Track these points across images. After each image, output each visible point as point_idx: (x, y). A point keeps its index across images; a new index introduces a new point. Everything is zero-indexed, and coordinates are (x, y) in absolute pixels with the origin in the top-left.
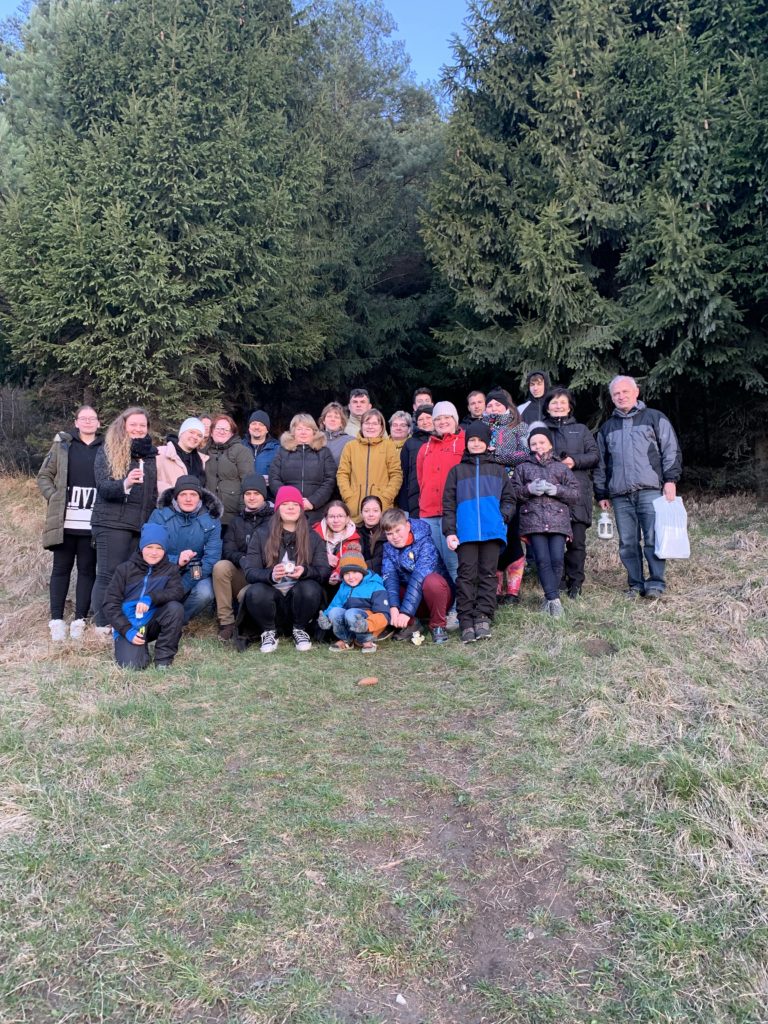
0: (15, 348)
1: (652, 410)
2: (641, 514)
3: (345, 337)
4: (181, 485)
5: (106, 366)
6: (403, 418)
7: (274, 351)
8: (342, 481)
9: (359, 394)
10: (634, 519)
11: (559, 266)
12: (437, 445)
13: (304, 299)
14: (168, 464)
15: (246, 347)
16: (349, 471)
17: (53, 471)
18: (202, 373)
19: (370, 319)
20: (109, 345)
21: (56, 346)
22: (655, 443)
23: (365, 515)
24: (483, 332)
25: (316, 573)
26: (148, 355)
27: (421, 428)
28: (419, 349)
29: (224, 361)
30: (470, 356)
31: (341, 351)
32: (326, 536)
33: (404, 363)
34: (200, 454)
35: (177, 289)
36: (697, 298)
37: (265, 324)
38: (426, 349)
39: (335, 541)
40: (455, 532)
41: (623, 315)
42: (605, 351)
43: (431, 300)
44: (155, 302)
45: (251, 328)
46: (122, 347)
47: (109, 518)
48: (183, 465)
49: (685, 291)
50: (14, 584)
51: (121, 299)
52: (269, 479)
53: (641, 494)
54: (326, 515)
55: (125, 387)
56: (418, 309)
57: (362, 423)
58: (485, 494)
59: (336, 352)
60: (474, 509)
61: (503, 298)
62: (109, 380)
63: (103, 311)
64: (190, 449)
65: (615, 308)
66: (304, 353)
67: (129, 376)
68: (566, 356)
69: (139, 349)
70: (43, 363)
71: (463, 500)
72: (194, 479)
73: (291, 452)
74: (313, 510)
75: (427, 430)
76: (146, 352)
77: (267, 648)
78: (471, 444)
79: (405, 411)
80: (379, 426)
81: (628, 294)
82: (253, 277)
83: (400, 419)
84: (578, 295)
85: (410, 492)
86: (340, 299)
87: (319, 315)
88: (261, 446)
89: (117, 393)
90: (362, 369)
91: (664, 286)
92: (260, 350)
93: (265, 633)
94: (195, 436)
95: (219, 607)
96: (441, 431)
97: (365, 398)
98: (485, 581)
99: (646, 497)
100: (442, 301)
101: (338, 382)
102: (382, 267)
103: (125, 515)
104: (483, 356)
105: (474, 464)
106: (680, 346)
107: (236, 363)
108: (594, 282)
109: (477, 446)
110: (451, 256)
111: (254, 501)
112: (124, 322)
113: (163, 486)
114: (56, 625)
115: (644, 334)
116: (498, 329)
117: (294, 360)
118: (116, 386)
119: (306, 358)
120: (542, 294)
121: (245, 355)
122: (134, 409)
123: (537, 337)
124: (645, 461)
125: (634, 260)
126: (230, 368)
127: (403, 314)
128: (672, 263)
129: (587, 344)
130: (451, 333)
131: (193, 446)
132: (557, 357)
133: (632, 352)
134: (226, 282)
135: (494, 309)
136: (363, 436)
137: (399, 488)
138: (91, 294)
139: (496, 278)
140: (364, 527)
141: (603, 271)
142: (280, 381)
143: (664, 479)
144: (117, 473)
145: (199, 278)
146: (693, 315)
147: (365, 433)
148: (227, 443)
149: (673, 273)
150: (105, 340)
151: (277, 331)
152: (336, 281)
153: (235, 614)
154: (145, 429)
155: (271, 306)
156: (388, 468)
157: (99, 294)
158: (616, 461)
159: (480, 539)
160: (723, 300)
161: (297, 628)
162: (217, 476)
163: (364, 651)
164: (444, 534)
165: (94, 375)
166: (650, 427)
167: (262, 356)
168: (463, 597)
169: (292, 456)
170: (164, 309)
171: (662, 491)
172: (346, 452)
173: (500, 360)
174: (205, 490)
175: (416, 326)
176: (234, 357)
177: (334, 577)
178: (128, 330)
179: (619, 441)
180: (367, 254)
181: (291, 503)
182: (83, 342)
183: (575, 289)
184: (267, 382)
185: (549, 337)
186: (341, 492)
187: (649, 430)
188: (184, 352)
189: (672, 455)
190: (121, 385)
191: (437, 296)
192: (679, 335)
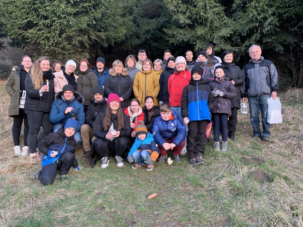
0: (9, 32)
1: (267, 60)
2: (261, 104)
3: (133, 31)
4: (65, 88)
5: (43, 39)
6: (159, 62)
7: (108, 35)
8: (135, 89)
9: (142, 52)
10: (257, 106)
11: (212, 5)
12: (177, 76)
13: (119, 17)
14: (60, 80)
15: (98, 33)
16: (138, 85)
17: (13, 83)
18: (82, 43)
19: (141, 26)
20: (44, 31)
21: (24, 31)
22: (269, 74)
23: (147, 104)
24: (182, 30)
25: (125, 133)
26: (60, 36)
27: (169, 67)
28: (157, 36)
29: (90, 39)
30: (178, 38)
31: (131, 36)
32: (130, 114)
33: (152, 41)
34: (74, 75)
35: (70, 10)
36: (264, 17)
37: (105, 25)
38: (159, 36)
39: (134, 116)
40: (187, 116)
41: (234, 24)
42: (227, 37)
43: (162, 20)
44: (61, 15)
45: (99, 26)
46: (49, 32)
47: (32, 106)
48: (66, 80)
49: (259, 14)
50: (8, 124)
51: (48, 13)
52: (105, 88)
53: (262, 96)
54: (130, 105)
55: (51, 48)
56: (157, 22)
57: (143, 65)
58: (201, 99)
59: (130, 37)
60: (196, 106)
61: (189, 18)
62: (45, 45)
63: (41, 18)
64: (70, 73)
65: (231, 22)
66: (119, 36)
67: (53, 44)
68: (213, 39)
69: (56, 33)
70: (20, 38)
71: (191, 102)
72: (71, 86)
73: (114, 77)
74: (123, 101)
75: (172, 67)
76: (59, 34)
77: (104, 166)
78: (194, 76)
79: (160, 59)
80: (150, 66)
81: (236, 16)
82: (100, 7)
83: (158, 62)
84: (218, 16)
85: (164, 94)
86: (131, 18)
87: (124, 24)
88: (102, 72)
89: (49, 50)
90: (138, 43)
91: (252, 12)
92: (103, 35)
93: (103, 158)
94: (72, 67)
95: (83, 144)
96: (179, 69)
97: (145, 53)
98: (200, 137)
99: (264, 97)
100: (165, 20)
101: (130, 47)
102: (145, 8)
103: (39, 105)
104: (182, 38)
105: (196, 85)
106: (255, 35)
107: (94, 39)
108: (225, 11)
109: (197, 77)
110: (171, 2)
111: (99, 98)
112: (49, 22)
113: (58, 90)
114: (17, 148)
115: (242, 31)
116: (188, 29)
117: (115, 39)
118: (48, 48)
119: (119, 38)
120: (205, 15)
121: (97, 36)
122: (44, 57)
123: (203, 32)
124: (264, 82)
125: (239, 3)
126: (92, 41)
127: (152, 24)
128: (256, 3)
129: (221, 34)
130: (170, 30)
131: (71, 72)
132: (209, 39)
133: (237, 38)
134: (89, 8)
135: (186, 21)
136: (143, 70)
137: (158, 92)
138: (36, 11)
139: (187, 10)
140: (146, 109)
141: (226, 7)
142: (110, 46)
143: (272, 90)
144: (37, 86)
145: (79, 6)
146: (261, 23)
147: (144, 69)
148: (86, 71)
149: (255, 7)
150: (43, 29)
151: (109, 28)
152: (129, 12)
153: (91, 146)
154: (49, 67)
155: (107, 19)
156: (154, 83)
157: (39, 10)
158: (251, 82)
159: (199, 120)
160: (274, 18)
161: (117, 156)
162: (82, 85)
163: (148, 170)
164: (182, 117)
165: (39, 43)
166: (267, 68)
167: (103, 37)
168: (190, 144)
169: (114, 78)
170: (65, 17)
171: (270, 95)
172: (136, 77)
173: (188, 40)
174: (76, 92)
175: (156, 28)
176: (93, 37)
177: (133, 134)
178: (51, 26)
179: (253, 73)
180: (140, 4)
181: (115, 101)
182: (35, 30)
183: (217, 14)
184: (105, 47)
185: (207, 31)
186: (135, 94)
187: (266, 69)
188: (73, 35)
189: (275, 80)
190: (50, 47)
191: (163, 18)
192: (255, 31)
